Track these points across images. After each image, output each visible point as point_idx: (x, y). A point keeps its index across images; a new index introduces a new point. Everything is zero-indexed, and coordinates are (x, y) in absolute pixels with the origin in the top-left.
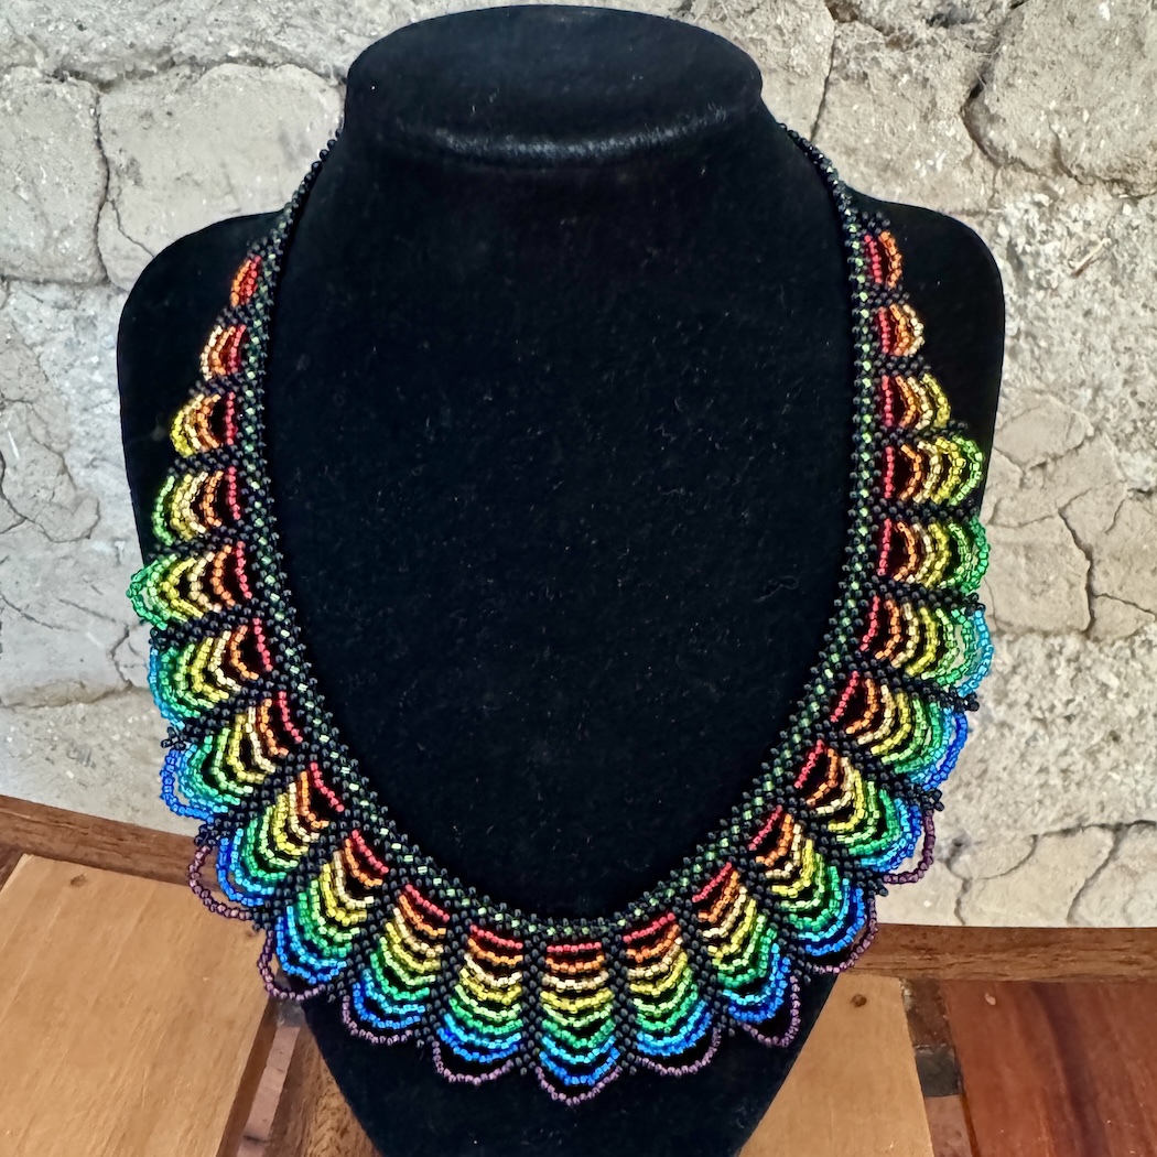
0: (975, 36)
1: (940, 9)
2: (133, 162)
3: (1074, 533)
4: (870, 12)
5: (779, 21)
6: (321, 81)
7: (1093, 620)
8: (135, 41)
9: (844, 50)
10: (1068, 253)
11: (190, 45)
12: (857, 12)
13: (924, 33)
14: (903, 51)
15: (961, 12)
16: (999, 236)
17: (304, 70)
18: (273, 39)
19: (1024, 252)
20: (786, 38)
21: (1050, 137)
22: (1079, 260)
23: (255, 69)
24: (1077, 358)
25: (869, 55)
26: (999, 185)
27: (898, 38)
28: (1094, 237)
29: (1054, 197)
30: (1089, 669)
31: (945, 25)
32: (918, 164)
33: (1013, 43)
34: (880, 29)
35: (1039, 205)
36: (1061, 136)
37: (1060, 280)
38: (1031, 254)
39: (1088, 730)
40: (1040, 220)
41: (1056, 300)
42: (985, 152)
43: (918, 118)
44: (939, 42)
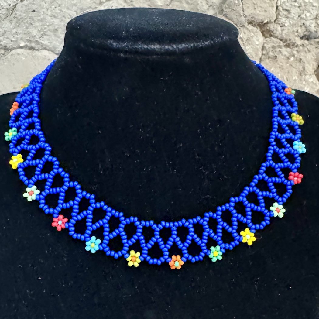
25: (278, 49)
31: (307, 39)
34: (281, 40)
43: (297, 74)
44: (305, 46)
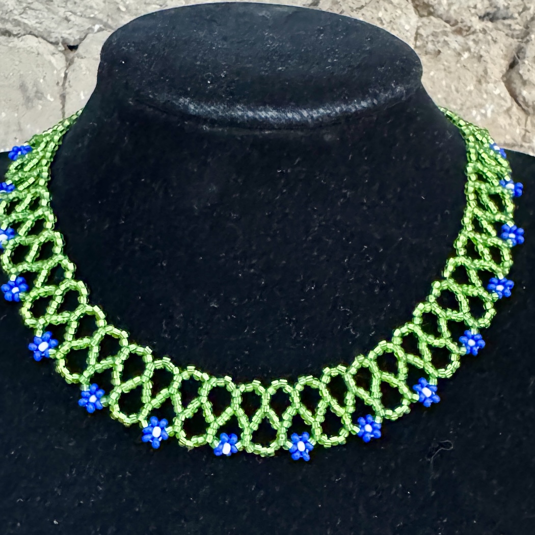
0: (512, 27)
1: (489, 10)
4: (441, 10)
6: (52, 47)
9: (425, 36)
12: (432, 10)
14: (464, 36)
15: (502, 12)
17: (40, 40)
18: (18, 18)
23: (4, 38)
25: (442, 38)
27: (461, 29)
31: (492, 20)
32: (474, 112)
34: (447, 22)
43: (475, 82)
44: (488, 32)
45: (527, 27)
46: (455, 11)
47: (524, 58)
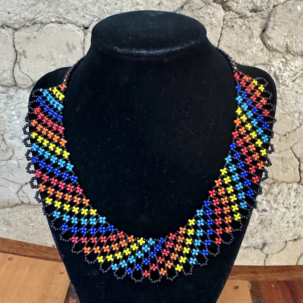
0: (263, 15)
1: (253, 8)
2: (24, 51)
3: (295, 154)
4: (234, 8)
5: (208, 11)
6: (78, 28)
7: (301, 179)
8: (25, 17)
9: (227, 19)
10: (291, 75)
11: (41, 18)
12: (230, 8)
13: (249, 14)
14: (243, 19)
15: (259, 9)
16: (271, 71)
17: (73, 25)
18: (65, 16)
19: (279, 75)
20: (211, 16)
21: (285, 43)
22: (294, 77)
23: (59, 25)
24: (294, 104)
26: (271, 57)
27: (242, 16)
28: (298, 71)
29: (286, 60)
30: (300, 193)
32: (248, 51)
33: (274, 17)
35: (282, 62)
36: (288, 43)
37: (289, 83)
38: (281, 76)
39: (300, 210)
40: (283, 66)
41: (288, 88)
42: (267, 47)
45: (269, 15)
46: (239, 9)
47: (268, 28)
